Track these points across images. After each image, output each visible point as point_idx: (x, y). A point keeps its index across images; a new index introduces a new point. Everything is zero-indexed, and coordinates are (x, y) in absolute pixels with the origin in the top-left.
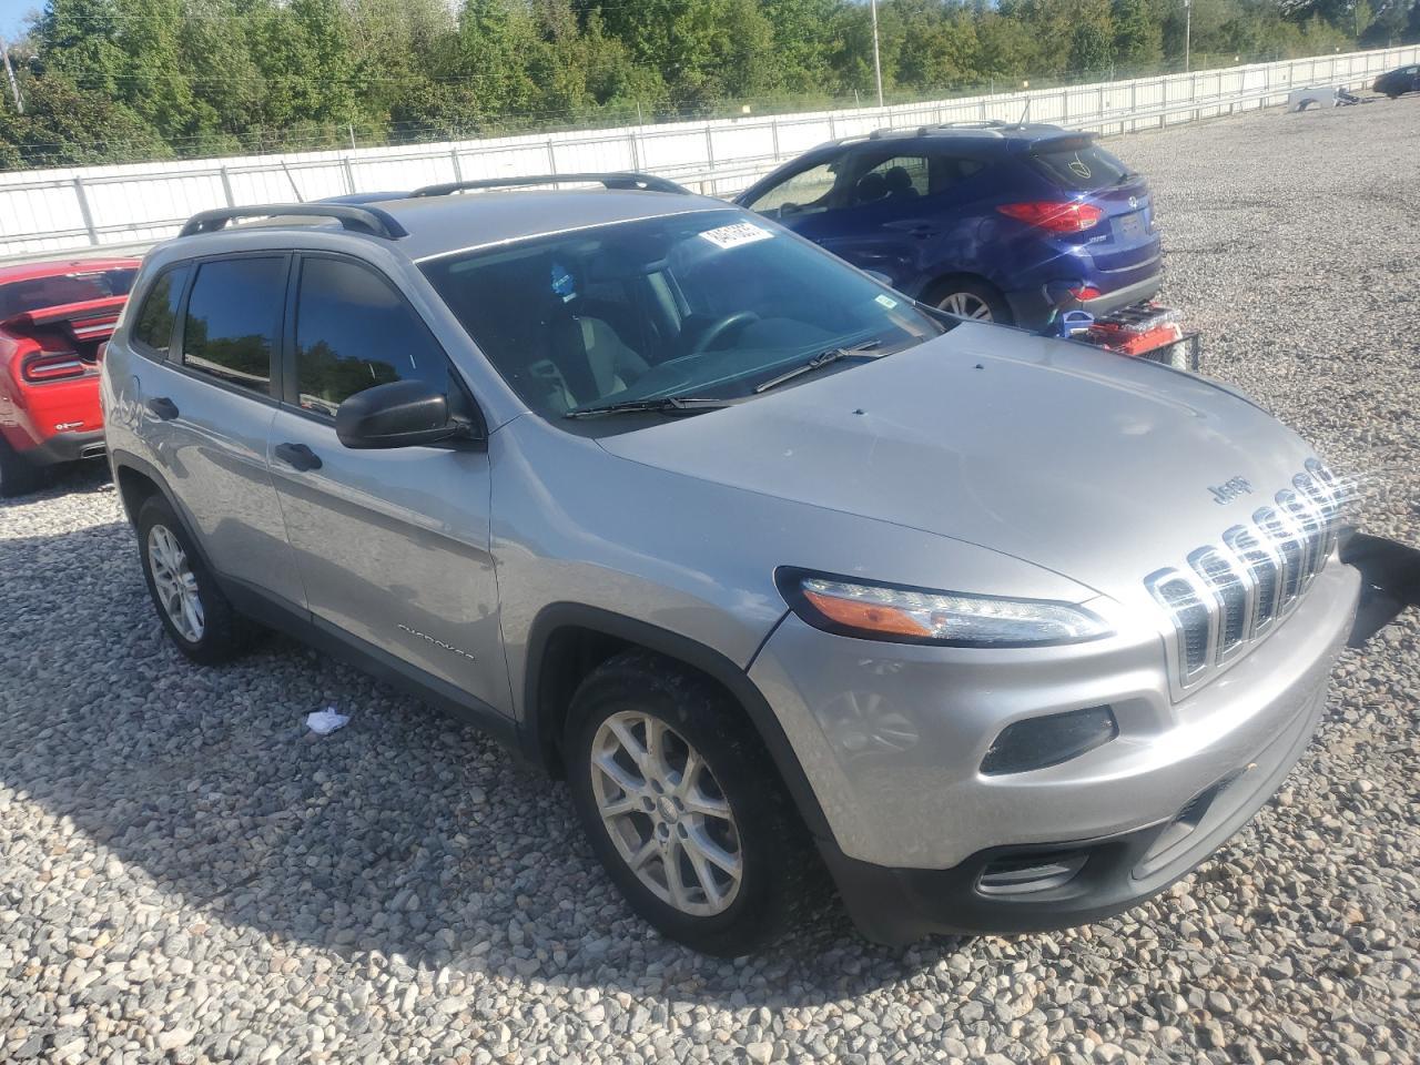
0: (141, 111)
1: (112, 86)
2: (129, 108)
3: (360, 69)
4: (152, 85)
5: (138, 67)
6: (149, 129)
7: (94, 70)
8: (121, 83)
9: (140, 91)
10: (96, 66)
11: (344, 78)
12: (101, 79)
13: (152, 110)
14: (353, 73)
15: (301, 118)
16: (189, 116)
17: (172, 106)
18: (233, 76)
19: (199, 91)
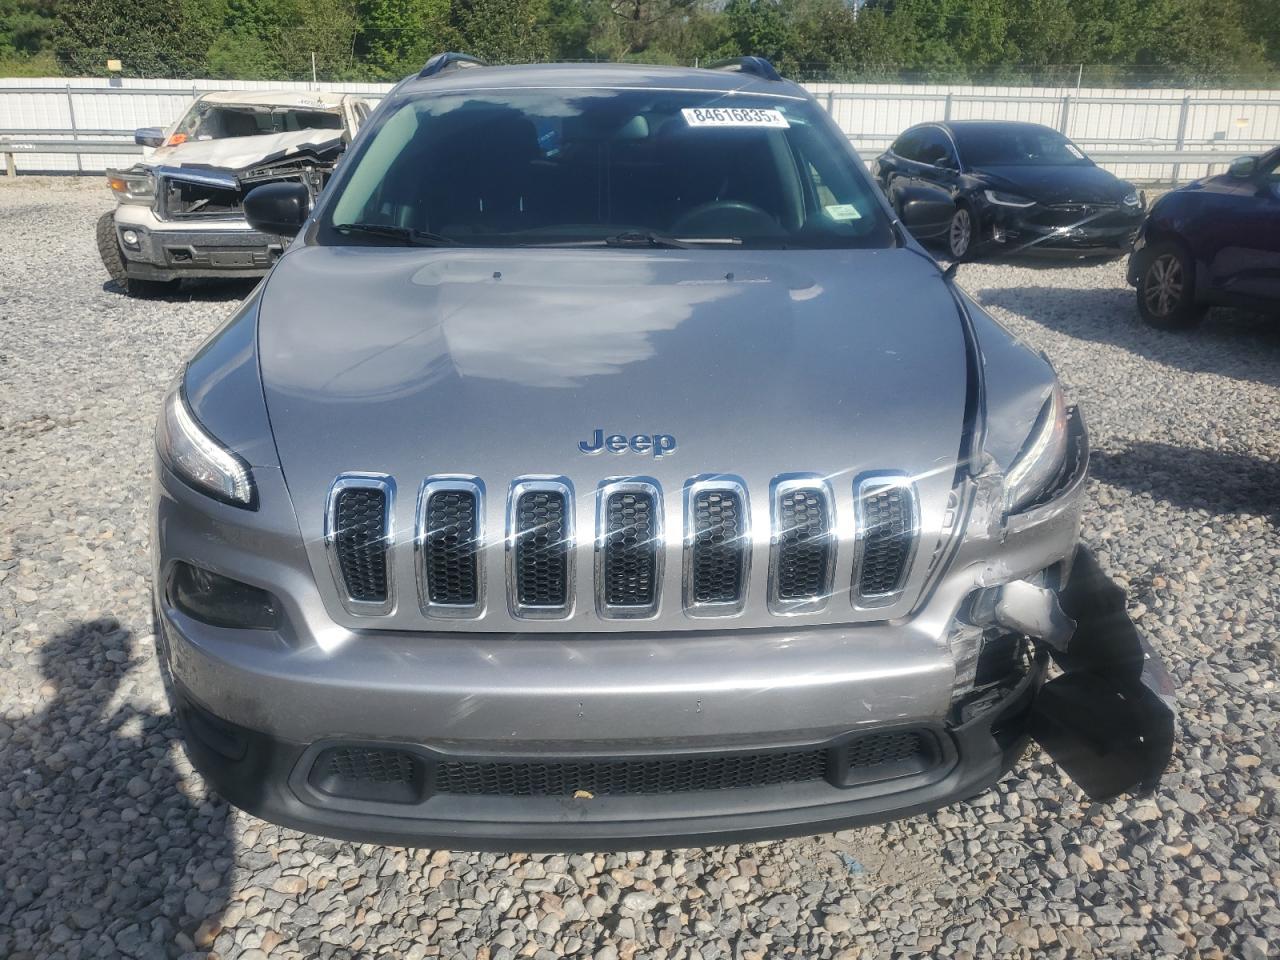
0: (958, 48)
1: (942, 25)
2: (949, 45)
3: (1176, 17)
4: (974, 26)
5: (969, 9)
6: (959, 64)
7: (933, 11)
8: (951, 23)
9: (963, 31)
10: (935, 7)
11: (1154, 25)
12: (936, 19)
13: (967, 47)
14: (1166, 21)
15: (1096, 63)
16: (996, 54)
17: (984, 45)
18: (1047, 19)
19: (1012, 33)
